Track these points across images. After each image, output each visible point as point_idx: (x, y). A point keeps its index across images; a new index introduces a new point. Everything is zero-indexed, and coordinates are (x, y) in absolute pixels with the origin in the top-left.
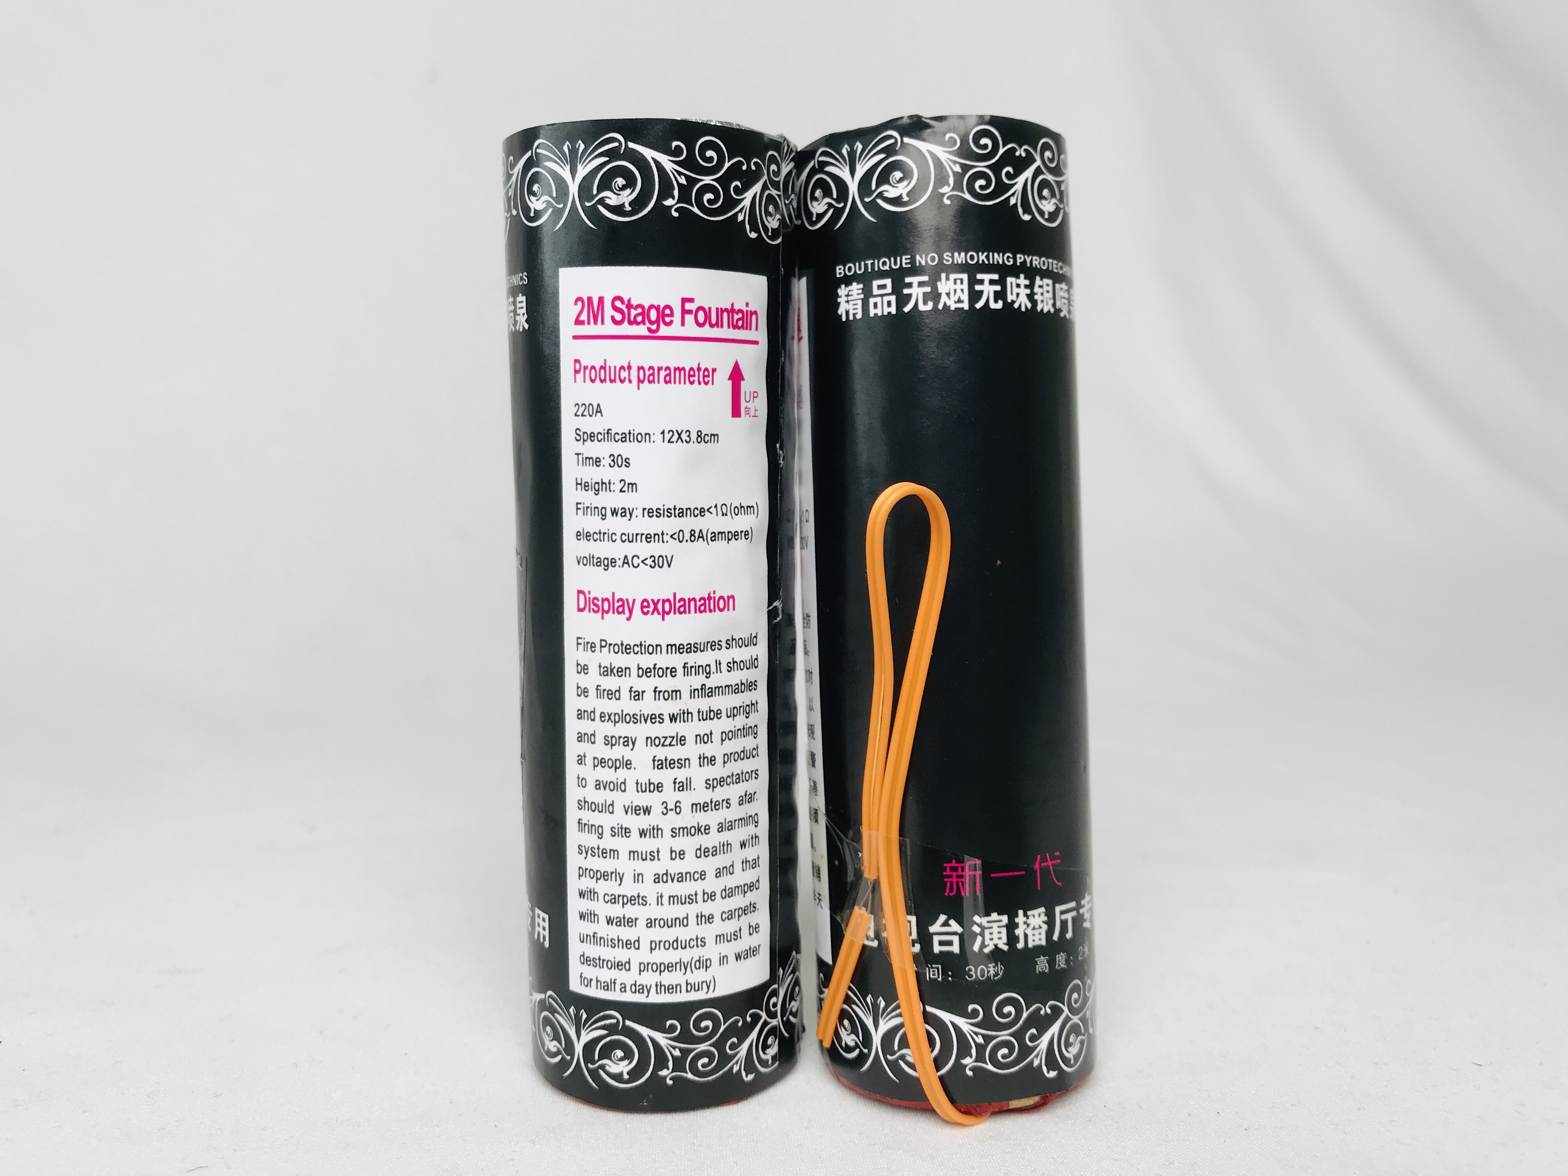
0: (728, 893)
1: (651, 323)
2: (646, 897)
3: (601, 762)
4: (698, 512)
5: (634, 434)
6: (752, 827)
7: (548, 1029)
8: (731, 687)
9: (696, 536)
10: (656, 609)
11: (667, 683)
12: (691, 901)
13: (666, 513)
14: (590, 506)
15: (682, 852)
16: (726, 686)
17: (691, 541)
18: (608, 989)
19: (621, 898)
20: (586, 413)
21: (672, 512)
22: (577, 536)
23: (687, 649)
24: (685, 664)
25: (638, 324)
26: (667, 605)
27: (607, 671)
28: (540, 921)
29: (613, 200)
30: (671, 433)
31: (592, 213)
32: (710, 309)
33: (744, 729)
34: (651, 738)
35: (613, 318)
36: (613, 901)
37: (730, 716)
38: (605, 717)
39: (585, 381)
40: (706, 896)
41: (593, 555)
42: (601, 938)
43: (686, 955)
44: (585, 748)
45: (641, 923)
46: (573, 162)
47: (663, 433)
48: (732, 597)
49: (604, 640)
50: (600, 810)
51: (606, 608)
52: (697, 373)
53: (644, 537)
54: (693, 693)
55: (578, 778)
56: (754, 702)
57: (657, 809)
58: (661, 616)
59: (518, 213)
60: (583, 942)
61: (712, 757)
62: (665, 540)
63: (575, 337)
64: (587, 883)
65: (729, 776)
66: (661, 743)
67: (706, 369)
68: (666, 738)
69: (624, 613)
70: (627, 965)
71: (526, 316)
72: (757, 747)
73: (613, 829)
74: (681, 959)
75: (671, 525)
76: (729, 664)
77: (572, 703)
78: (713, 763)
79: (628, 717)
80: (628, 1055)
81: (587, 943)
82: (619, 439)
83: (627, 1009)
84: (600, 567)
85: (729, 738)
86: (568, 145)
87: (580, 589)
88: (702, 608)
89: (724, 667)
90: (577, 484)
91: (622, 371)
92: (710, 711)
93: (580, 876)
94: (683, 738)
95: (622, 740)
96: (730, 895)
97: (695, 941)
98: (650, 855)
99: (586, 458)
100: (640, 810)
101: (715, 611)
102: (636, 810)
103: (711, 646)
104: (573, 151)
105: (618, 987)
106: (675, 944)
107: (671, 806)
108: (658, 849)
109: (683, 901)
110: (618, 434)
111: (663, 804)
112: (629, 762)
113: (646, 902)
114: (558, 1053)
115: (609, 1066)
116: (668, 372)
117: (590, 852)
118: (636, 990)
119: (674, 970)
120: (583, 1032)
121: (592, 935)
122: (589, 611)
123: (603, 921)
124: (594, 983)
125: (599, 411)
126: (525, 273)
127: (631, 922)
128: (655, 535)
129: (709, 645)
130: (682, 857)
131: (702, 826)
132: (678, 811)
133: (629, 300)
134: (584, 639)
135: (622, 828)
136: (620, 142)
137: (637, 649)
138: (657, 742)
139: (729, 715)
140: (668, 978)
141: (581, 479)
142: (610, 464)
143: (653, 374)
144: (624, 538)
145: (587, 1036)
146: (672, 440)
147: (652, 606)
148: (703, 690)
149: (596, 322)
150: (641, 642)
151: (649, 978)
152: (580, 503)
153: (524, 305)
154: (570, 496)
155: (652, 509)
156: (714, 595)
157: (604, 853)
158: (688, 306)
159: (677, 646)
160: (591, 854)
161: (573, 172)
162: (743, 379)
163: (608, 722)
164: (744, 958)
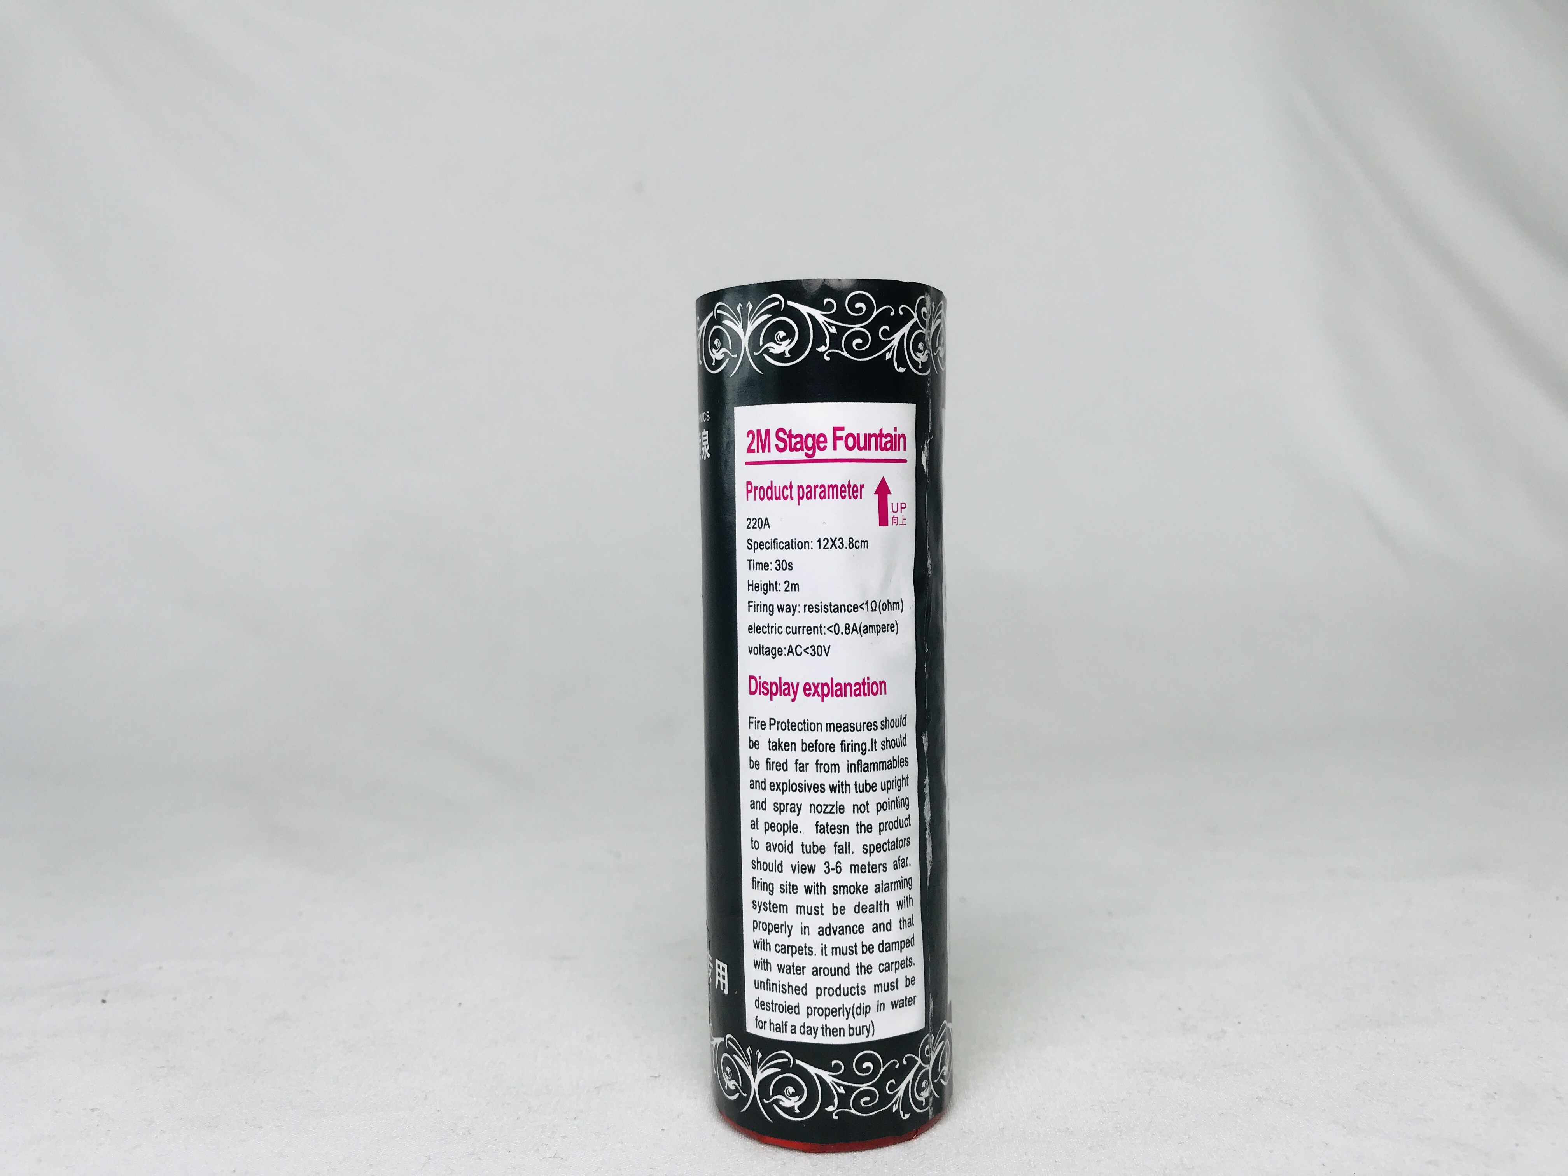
0: (886, 947)
1: (809, 449)
2: (812, 948)
3: (771, 827)
4: (852, 608)
5: (795, 542)
6: (907, 889)
7: (728, 1069)
8: (884, 764)
9: (850, 629)
10: (816, 691)
11: (827, 758)
12: (851, 953)
13: (823, 609)
14: (760, 604)
15: (842, 908)
16: (880, 763)
17: (846, 633)
18: (780, 1031)
19: (790, 948)
20: (756, 526)
21: (829, 608)
22: (749, 629)
23: (844, 728)
24: (842, 741)
25: (797, 450)
26: (826, 688)
27: (776, 746)
28: (721, 971)
29: (777, 349)
30: (826, 541)
31: (760, 361)
32: (858, 435)
33: (897, 800)
34: (814, 805)
35: (777, 446)
36: (783, 951)
37: (885, 789)
38: (774, 786)
39: (755, 500)
40: (865, 948)
41: (763, 646)
42: (773, 984)
43: (849, 1002)
44: (757, 814)
45: (808, 971)
46: (744, 319)
47: (819, 541)
48: (884, 682)
49: (773, 719)
50: (771, 869)
51: (774, 691)
52: (847, 489)
53: (805, 629)
54: (850, 767)
55: (752, 841)
56: (905, 776)
57: (820, 868)
58: (820, 698)
59: (703, 363)
60: (758, 988)
61: (868, 825)
62: (823, 632)
63: (747, 463)
64: (760, 935)
65: (885, 843)
66: (823, 810)
67: (855, 486)
68: (827, 806)
69: (790, 695)
70: (797, 1009)
71: (708, 447)
72: (909, 818)
73: (782, 886)
74: (843, 1005)
75: (827, 619)
76: (883, 743)
77: (746, 775)
78: (870, 830)
79: (794, 786)
80: (798, 1092)
81: (761, 989)
82: (783, 547)
83: (798, 1049)
84: (768, 656)
85: (883, 809)
86: (740, 306)
87: (752, 675)
88: (857, 692)
89: (879, 746)
90: (749, 585)
91: (785, 490)
92: (866, 784)
93: (754, 928)
94: (842, 807)
95: (789, 807)
96: (888, 949)
97: (856, 989)
98: (815, 910)
99: (757, 563)
100: (805, 869)
101: (869, 695)
102: (802, 869)
103: (868, 726)
104: (744, 310)
105: (789, 1028)
106: (838, 991)
107: (833, 866)
108: (822, 904)
109: (845, 952)
110: (783, 543)
111: (825, 864)
112: (795, 826)
113: (812, 952)
114: (736, 1091)
115: (783, 1101)
116: (822, 489)
117: (763, 907)
118: (804, 1032)
119: (838, 1015)
120: (759, 1071)
121: (765, 982)
122: (760, 694)
123: (775, 968)
124: (767, 1025)
125: (767, 523)
126: (708, 412)
127: (799, 970)
128: (814, 627)
129: (865, 725)
130: (843, 912)
131: (860, 886)
132: (839, 871)
133: (790, 431)
134: (755, 718)
135: (790, 885)
136: (781, 302)
137: (801, 726)
138: (819, 808)
139: (883, 788)
140: (833, 1022)
141: (753, 581)
142: (776, 568)
143: (810, 492)
144: (789, 630)
145: (761, 1075)
146: (827, 547)
147: (813, 689)
148: (860, 765)
149: (763, 451)
150: (804, 720)
151: (816, 1021)
152: (752, 602)
153: (707, 438)
154: (743, 595)
155: (811, 605)
156: (868, 681)
157: (775, 908)
158: (839, 433)
159: (835, 725)
160: (764, 909)
161: (745, 328)
162: (890, 493)
163: (777, 790)
164: (900, 1007)
